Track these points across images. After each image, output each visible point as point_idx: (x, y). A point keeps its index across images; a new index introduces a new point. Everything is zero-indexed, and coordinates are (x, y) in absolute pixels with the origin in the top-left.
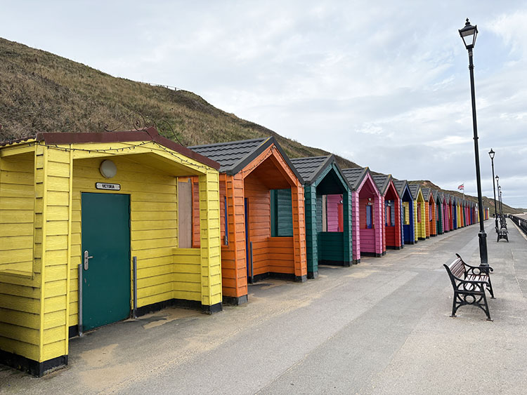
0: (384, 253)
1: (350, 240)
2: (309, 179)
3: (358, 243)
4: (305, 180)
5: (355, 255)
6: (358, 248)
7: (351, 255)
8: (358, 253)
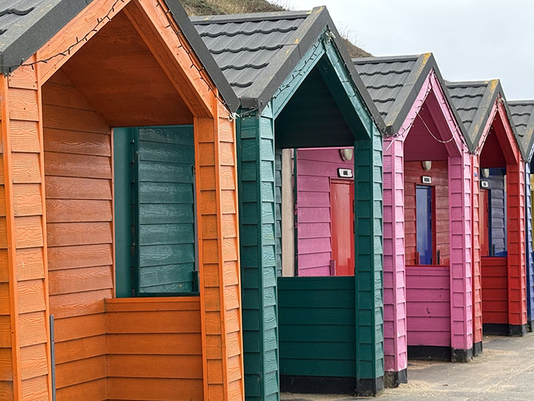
0: (477, 349)
1: (378, 304)
2: (252, 93)
3: (401, 313)
4: (239, 93)
5: (390, 357)
6: (401, 331)
7: (379, 356)
8: (402, 348)
